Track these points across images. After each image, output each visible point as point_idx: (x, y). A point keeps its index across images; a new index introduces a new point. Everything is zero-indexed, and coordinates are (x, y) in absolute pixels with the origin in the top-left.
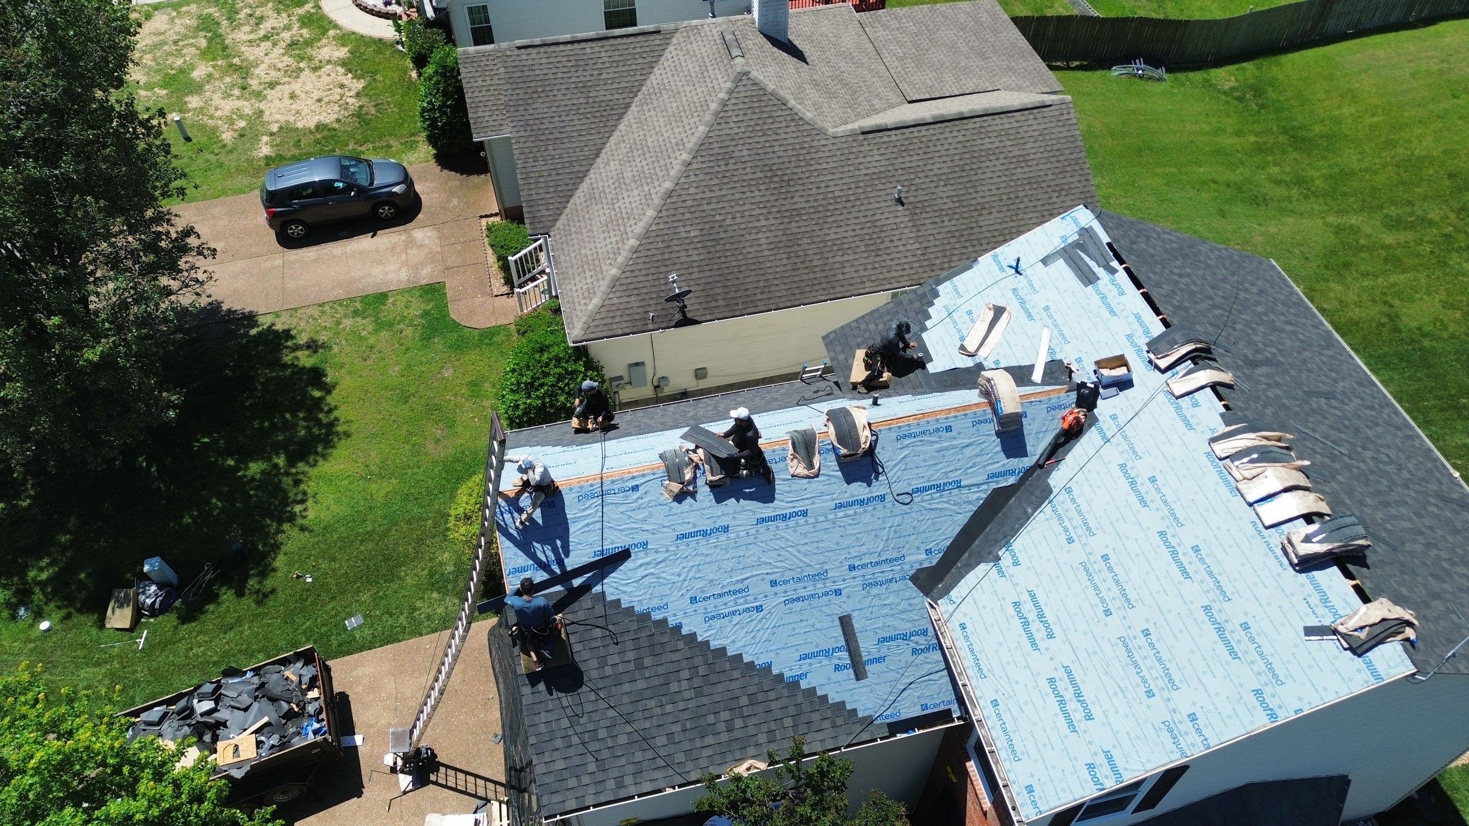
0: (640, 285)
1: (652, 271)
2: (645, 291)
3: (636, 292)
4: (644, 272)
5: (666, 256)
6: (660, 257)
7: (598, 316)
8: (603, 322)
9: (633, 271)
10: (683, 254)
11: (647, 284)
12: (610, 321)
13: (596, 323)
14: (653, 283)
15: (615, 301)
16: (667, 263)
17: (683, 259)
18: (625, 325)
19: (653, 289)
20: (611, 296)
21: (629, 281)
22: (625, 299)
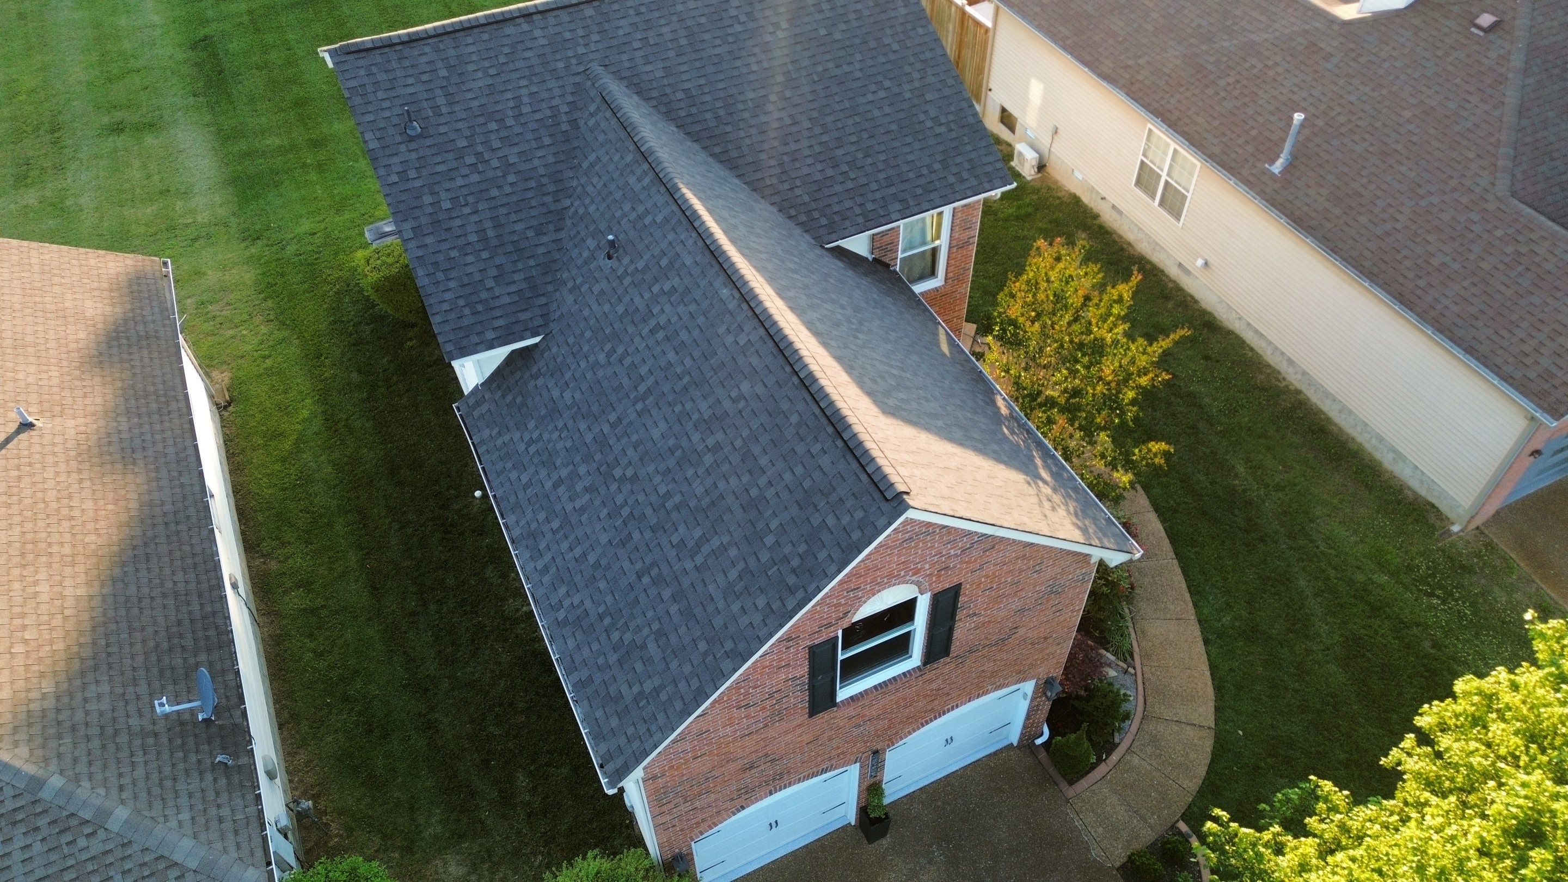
0: (155, 777)
1: (124, 754)
2: (167, 770)
3: (168, 783)
4: (126, 769)
5: (95, 731)
6: (96, 743)
7: (219, 846)
8: (230, 837)
9: (121, 788)
10: (92, 706)
11: (154, 765)
12: (227, 826)
13: (232, 849)
14: (152, 756)
15: (185, 816)
16: (110, 731)
17: (105, 705)
18: (238, 801)
19: (166, 756)
20: (173, 823)
21: (143, 795)
22: (183, 801)
